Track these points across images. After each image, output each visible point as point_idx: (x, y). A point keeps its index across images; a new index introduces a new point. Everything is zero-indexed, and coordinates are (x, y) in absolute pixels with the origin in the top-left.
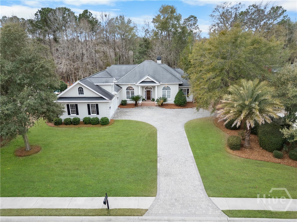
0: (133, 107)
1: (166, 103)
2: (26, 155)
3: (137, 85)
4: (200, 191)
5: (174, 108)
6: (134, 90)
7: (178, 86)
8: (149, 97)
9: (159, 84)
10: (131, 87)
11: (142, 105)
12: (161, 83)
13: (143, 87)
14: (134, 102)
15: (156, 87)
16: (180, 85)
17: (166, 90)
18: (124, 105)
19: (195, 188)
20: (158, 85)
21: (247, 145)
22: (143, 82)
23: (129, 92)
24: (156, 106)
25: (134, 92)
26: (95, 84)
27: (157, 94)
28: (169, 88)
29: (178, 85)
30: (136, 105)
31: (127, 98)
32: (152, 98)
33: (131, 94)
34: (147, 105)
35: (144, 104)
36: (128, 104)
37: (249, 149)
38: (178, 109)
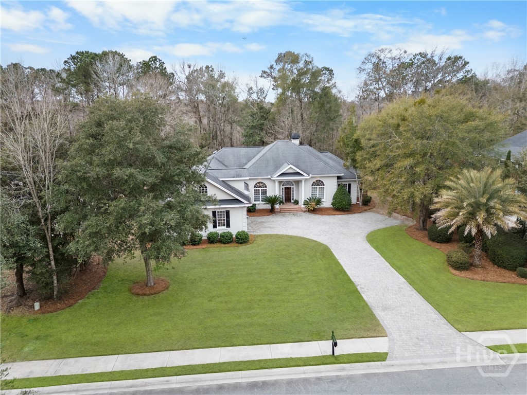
0: (267, 214)
1: (321, 206)
2: (153, 293)
3: (273, 179)
4: (444, 326)
5: (334, 214)
6: (266, 187)
7: (335, 180)
8: (288, 199)
9: (308, 178)
10: (262, 183)
11: (281, 211)
12: (311, 175)
13: (280, 182)
14: (269, 206)
15: (303, 182)
16: (339, 178)
17: (318, 187)
18: (253, 212)
19: (435, 323)
20: (306, 179)
21: (478, 263)
22: (283, 174)
23: (259, 190)
24: (304, 212)
25: (266, 190)
26: (221, 179)
27: (303, 193)
28: (322, 182)
29: (336, 178)
30: (272, 211)
31: (255, 201)
32: (293, 199)
33: (262, 194)
34: (289, 211)
35: (284, 209)
36: (260, 210)
37: (480, 268)
38: (340, 216)
